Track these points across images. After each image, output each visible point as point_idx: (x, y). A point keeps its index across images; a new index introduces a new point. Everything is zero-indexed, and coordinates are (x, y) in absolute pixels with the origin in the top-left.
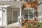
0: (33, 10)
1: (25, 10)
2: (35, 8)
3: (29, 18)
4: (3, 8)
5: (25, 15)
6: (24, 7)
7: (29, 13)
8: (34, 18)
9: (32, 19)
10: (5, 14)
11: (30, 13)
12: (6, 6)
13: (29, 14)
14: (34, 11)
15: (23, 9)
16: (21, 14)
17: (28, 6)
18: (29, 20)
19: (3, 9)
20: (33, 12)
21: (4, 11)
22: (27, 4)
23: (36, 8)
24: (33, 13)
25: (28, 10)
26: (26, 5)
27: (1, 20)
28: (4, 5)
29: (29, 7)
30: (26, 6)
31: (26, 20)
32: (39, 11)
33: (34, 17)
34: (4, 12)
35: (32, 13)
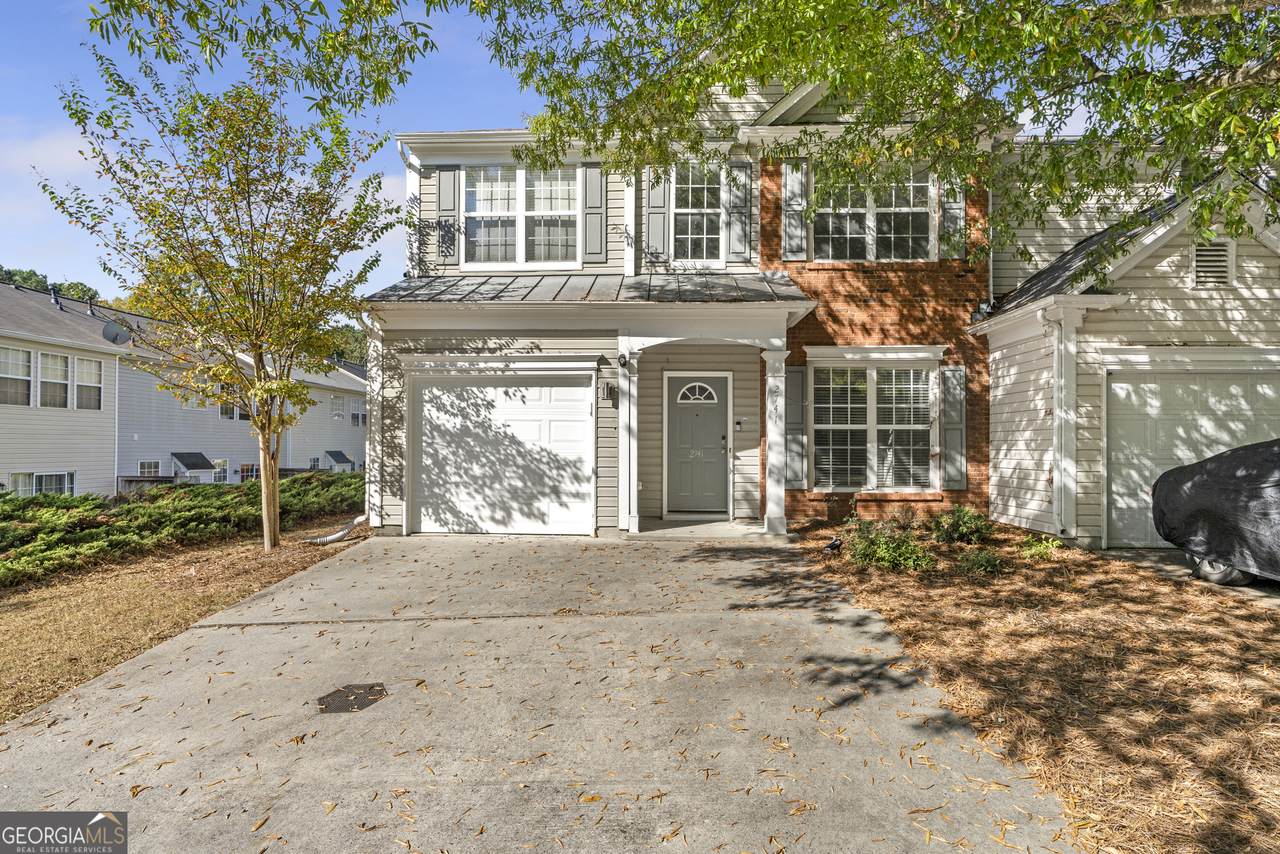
0: (933, 376)
1: (821, 375)
2: (962, 346)
3: (872, 480)
4: (602, 360)
5: (821, 438)
6: (807, 332)
7: (872, 436)
8: (935, 477)
9: (910, 491)
10: (623, 435)
11: (884, 416)
12: (628, 345)
13: (872, 426)
14: (944, 380)
15: (796, 363)
16: (782, 425)
17: (860, 316)
18: (881, 501)
19: (606, 371)
20: (934, 392)
21: (613, 394)
22: (851, 298)
23: (973, 353)
24: (934, 414)
25: (860, 375)
26: (839, 306)
27: (588, 488)
28: (613, 333)
29: (876, 336)
30: (836, 320)
31: (828, 498)
32: (1000, 392)
33: (945, 458)
34: (609, 403)
35: (922, 416)
